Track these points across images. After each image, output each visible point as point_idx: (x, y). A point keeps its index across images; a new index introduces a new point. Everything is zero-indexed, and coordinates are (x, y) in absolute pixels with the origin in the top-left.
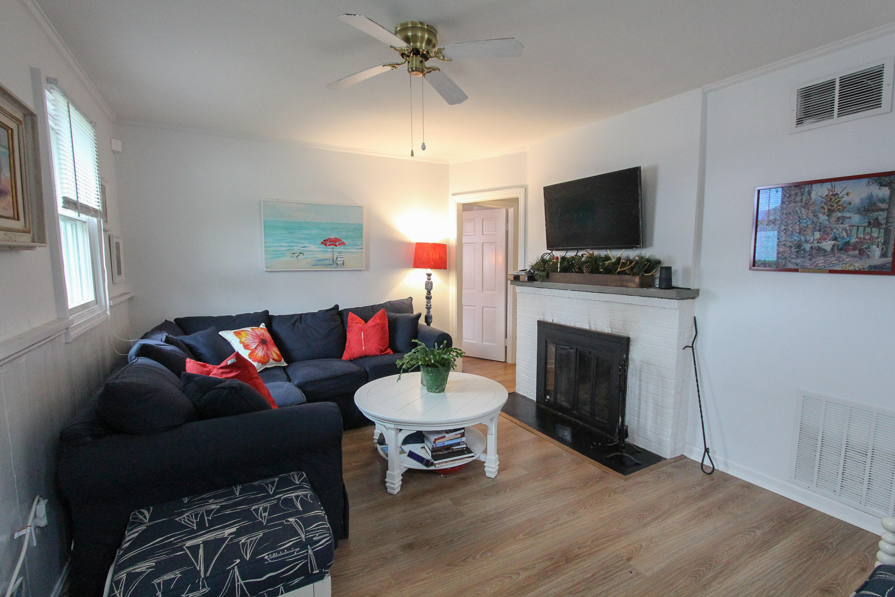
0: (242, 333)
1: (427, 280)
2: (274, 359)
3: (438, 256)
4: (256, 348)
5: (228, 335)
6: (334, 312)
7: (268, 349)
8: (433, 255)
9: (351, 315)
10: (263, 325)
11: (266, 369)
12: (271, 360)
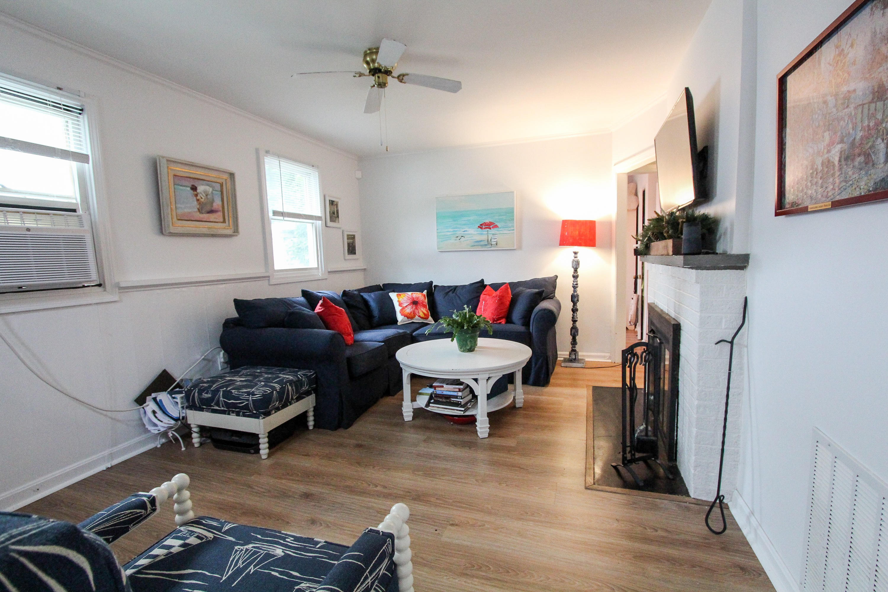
0: (402, 296)
1: (573, 258)
2: (419, 316)
3: (577, 232)
4: (406, 306)
5: (393, 296)
6: (480, 284)
7: (416, 308)
8: (572, 232)
9: (488, 288)
10: (425, 292)
11: (413, 322)
12: (417, 317)
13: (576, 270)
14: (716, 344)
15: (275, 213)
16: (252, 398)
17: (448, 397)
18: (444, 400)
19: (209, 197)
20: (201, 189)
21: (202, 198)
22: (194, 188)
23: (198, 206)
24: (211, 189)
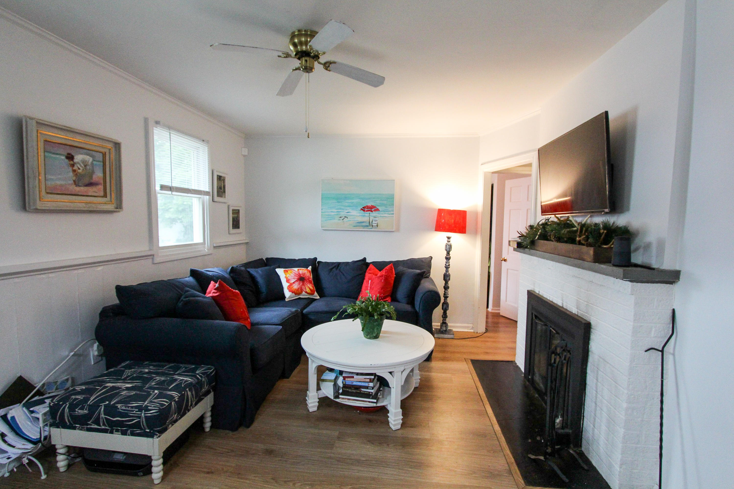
0: (289, 272)
1: (446, 242)
2: (306, 292)
3: (453, 220)
4: (294, 283)
5: (280, 271)
6: (363, 262)
7: (303, 284)
8: (448, 220)
9: (371, 266)
10: (310, 268)
11: (300, 298)
12: (304, 293)
13: (448, 253)
14: (646, 351)
15: (163, 187)
16: (145, 414)
17: (358, 388)
18: (355, 391)
19: (88, 167)
20: (78, 158)
21: (79, 169)
22: (70, 157)
23: (74, 178)
24: (91, 159)
